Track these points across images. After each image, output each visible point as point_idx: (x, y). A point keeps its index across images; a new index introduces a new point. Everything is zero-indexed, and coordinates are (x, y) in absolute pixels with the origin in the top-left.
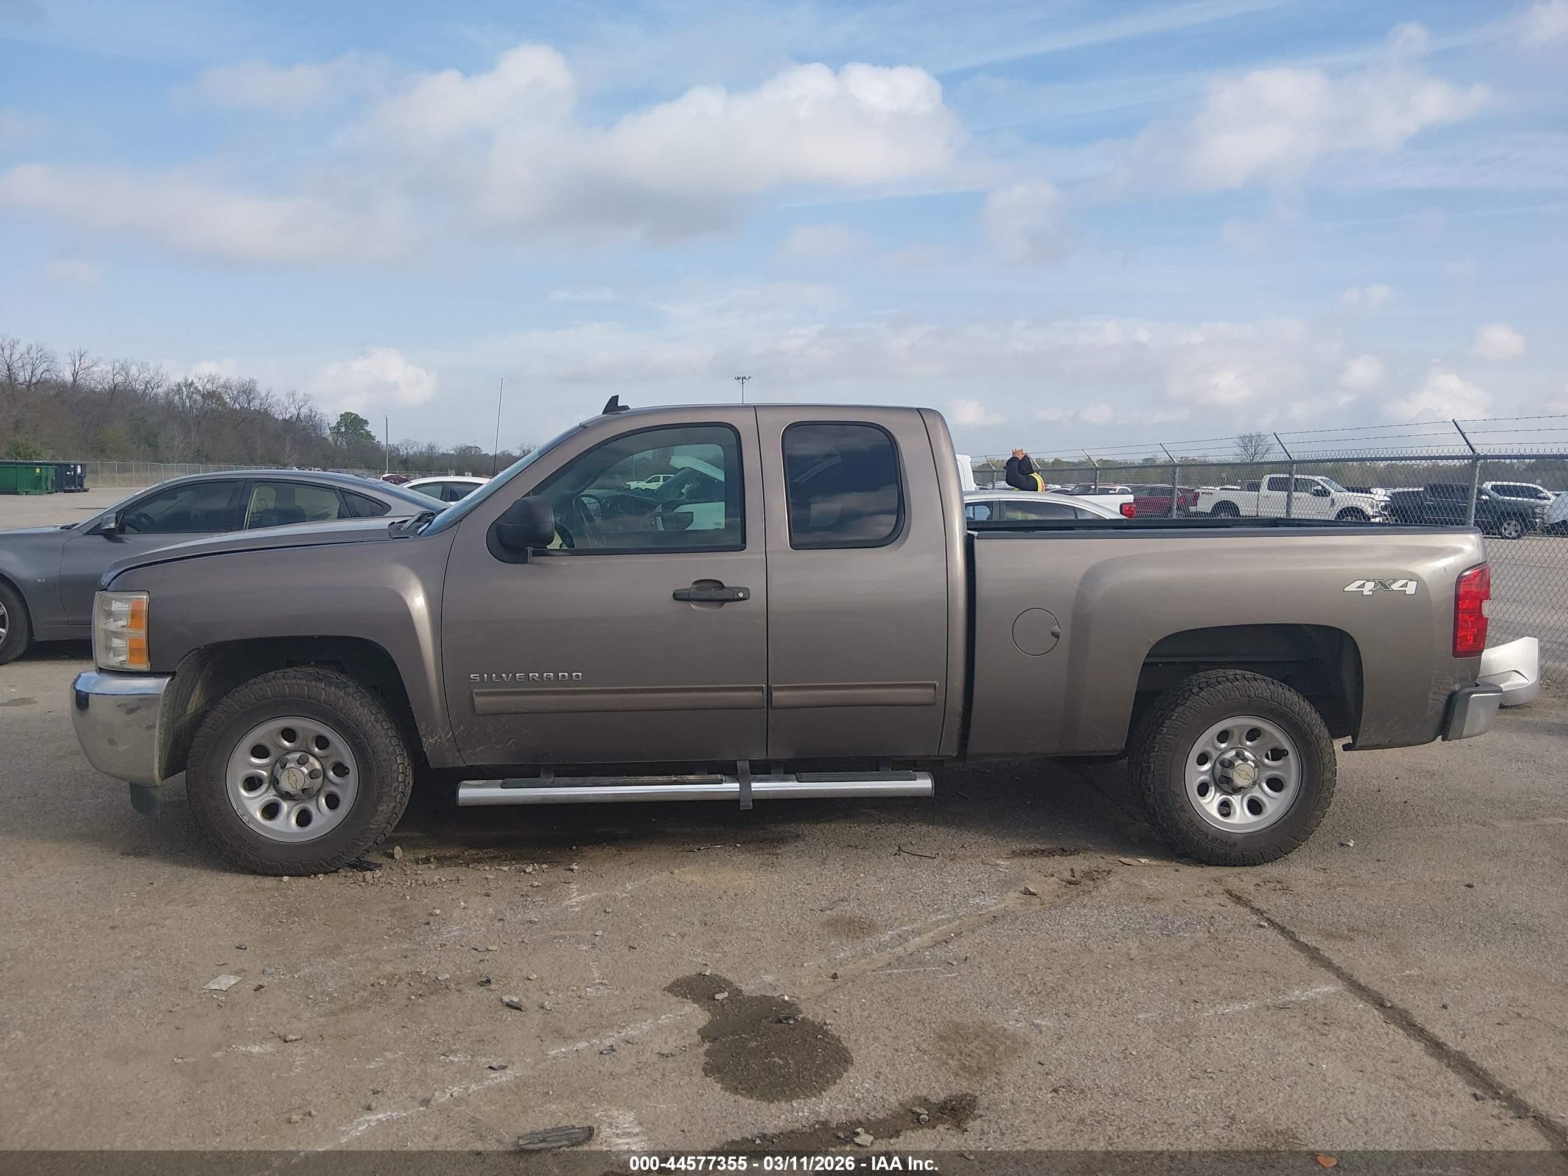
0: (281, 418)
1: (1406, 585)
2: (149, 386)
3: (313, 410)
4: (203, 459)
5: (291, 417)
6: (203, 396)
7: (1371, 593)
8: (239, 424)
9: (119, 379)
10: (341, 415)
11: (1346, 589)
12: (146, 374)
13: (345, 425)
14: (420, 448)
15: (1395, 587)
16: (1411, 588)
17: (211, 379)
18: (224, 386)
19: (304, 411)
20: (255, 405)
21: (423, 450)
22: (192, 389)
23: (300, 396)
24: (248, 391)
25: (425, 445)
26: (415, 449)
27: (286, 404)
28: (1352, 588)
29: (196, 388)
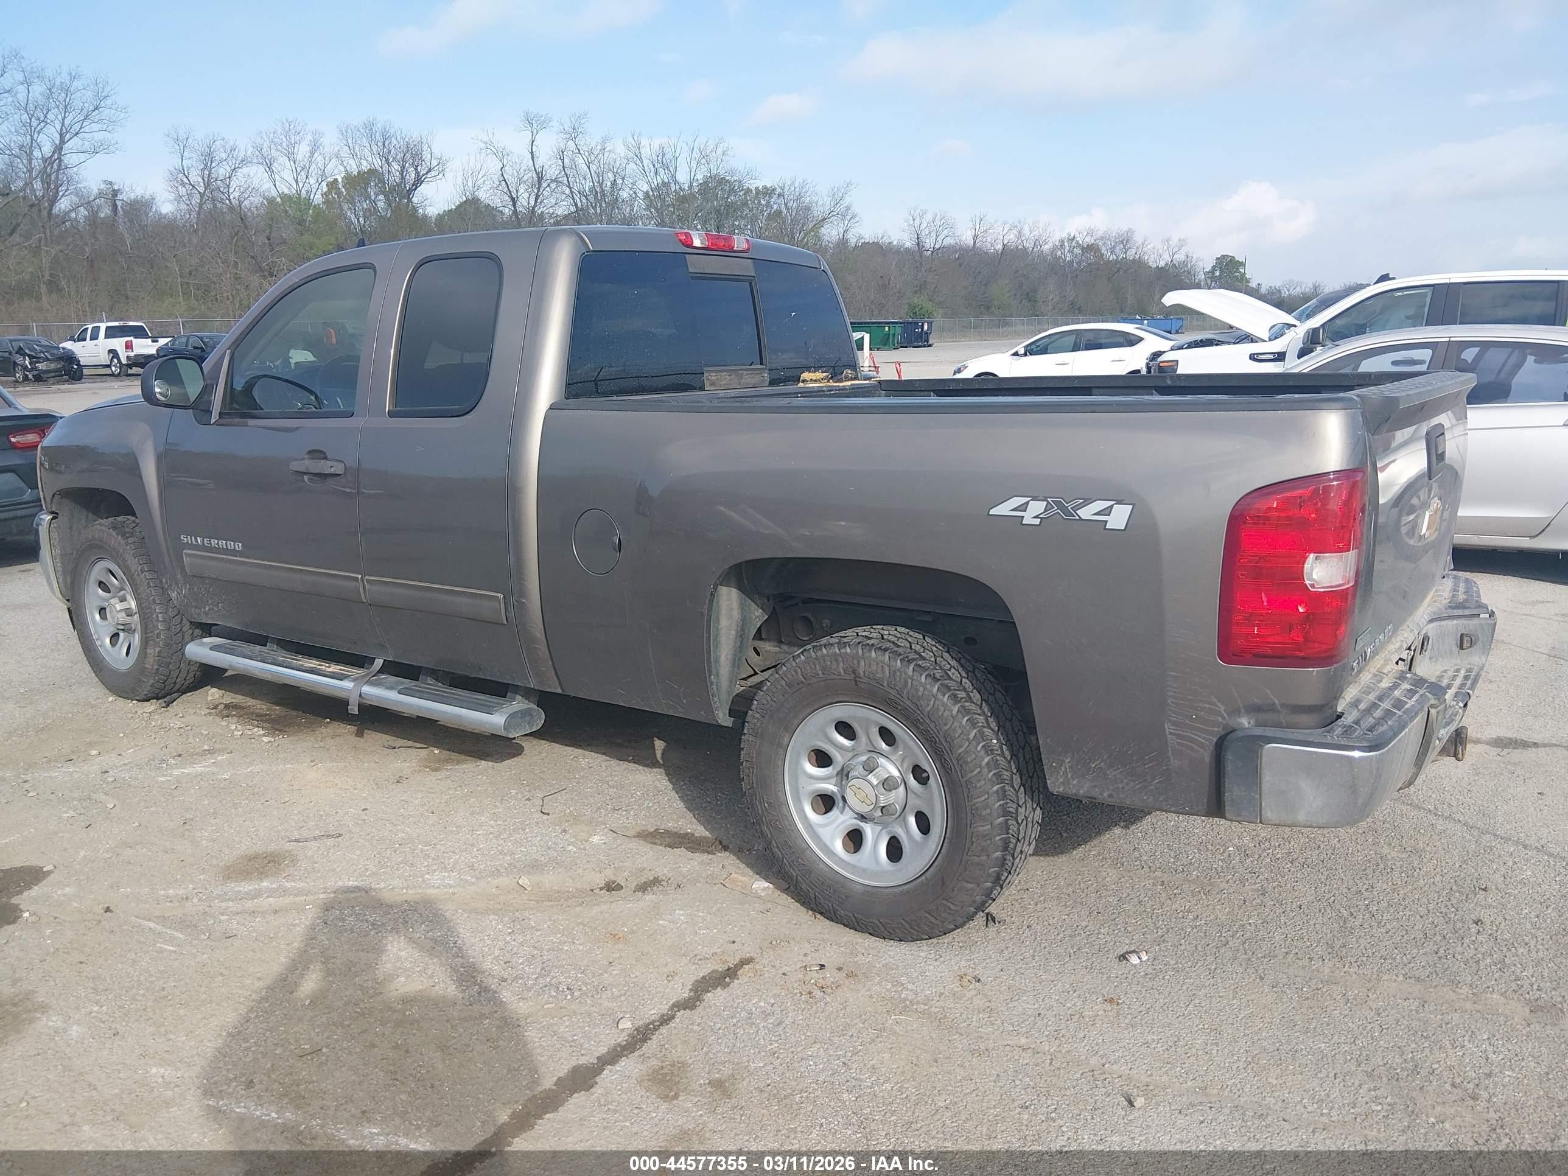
0: (1154, 266)
1: (1107, 511)
2: (1037, 243)
3: (1190, 255)
4: (1077, 312)
5: (1167, 264)
6: (1083, 249)
7: (1037, 521)
8: (1113, 275)
9: (1011, 237)
10: (1217, 259)
11: (992, 512)
12: (1036, 233)
13: (1221, 268)
14: (1303, 288)
15: (1086, 513)
16: (1119, 517)
17: (1090, 233)
18: (1102, 238)
19: (1180, 257)
20: (1131, 255)
21: (1307, 290)
22: (1074, 244)
23: (1174, 241)
24: (1125, 241)
25: (1310, 285)
26: (1298, 289)
27: (1161, 251)
28: (1003, 509)
29: (1077, 242)
